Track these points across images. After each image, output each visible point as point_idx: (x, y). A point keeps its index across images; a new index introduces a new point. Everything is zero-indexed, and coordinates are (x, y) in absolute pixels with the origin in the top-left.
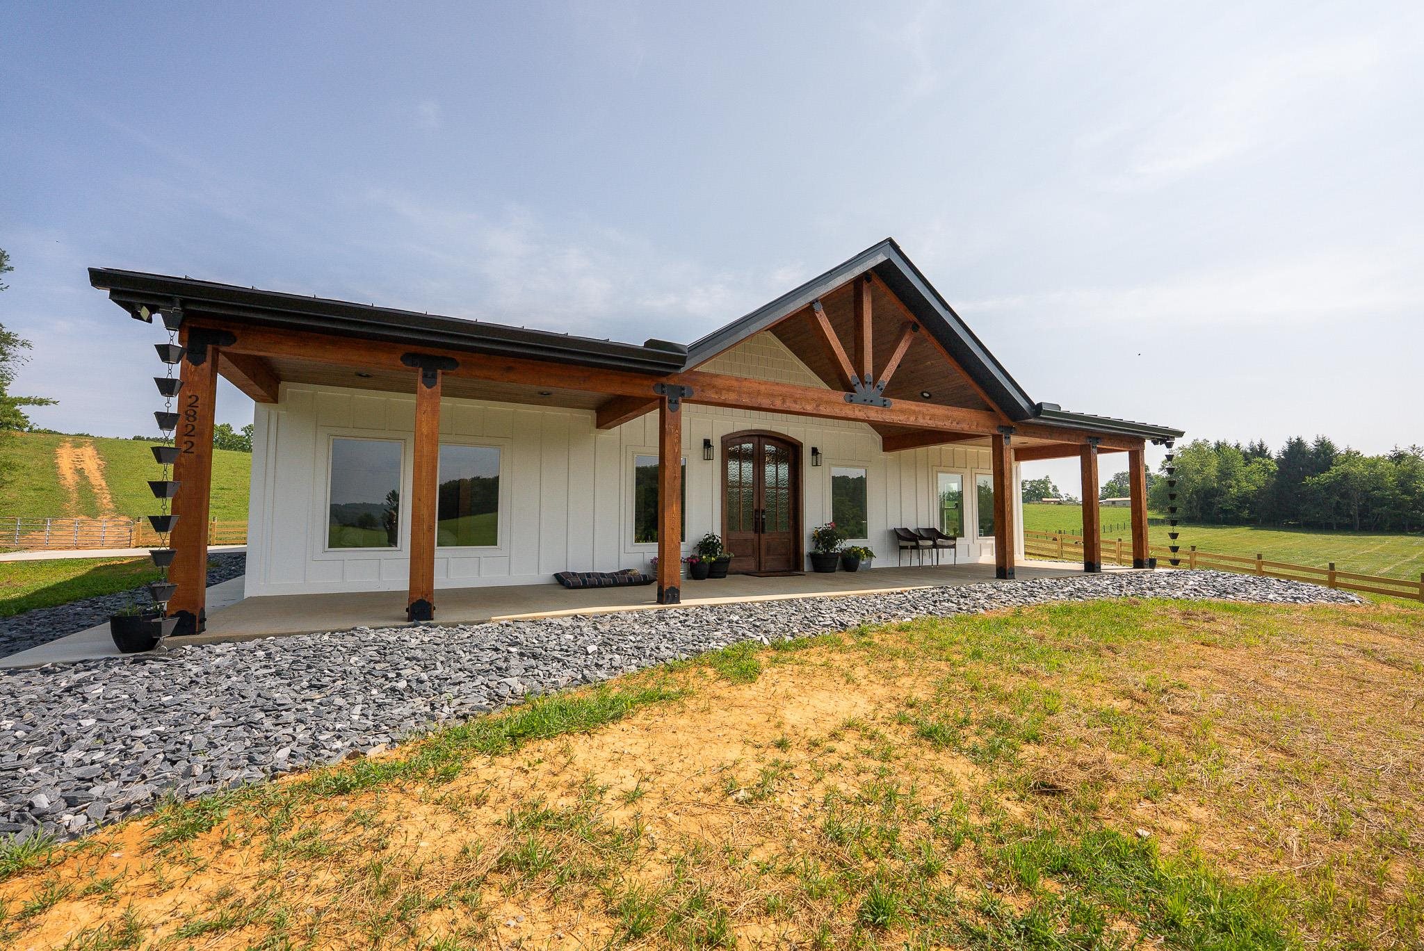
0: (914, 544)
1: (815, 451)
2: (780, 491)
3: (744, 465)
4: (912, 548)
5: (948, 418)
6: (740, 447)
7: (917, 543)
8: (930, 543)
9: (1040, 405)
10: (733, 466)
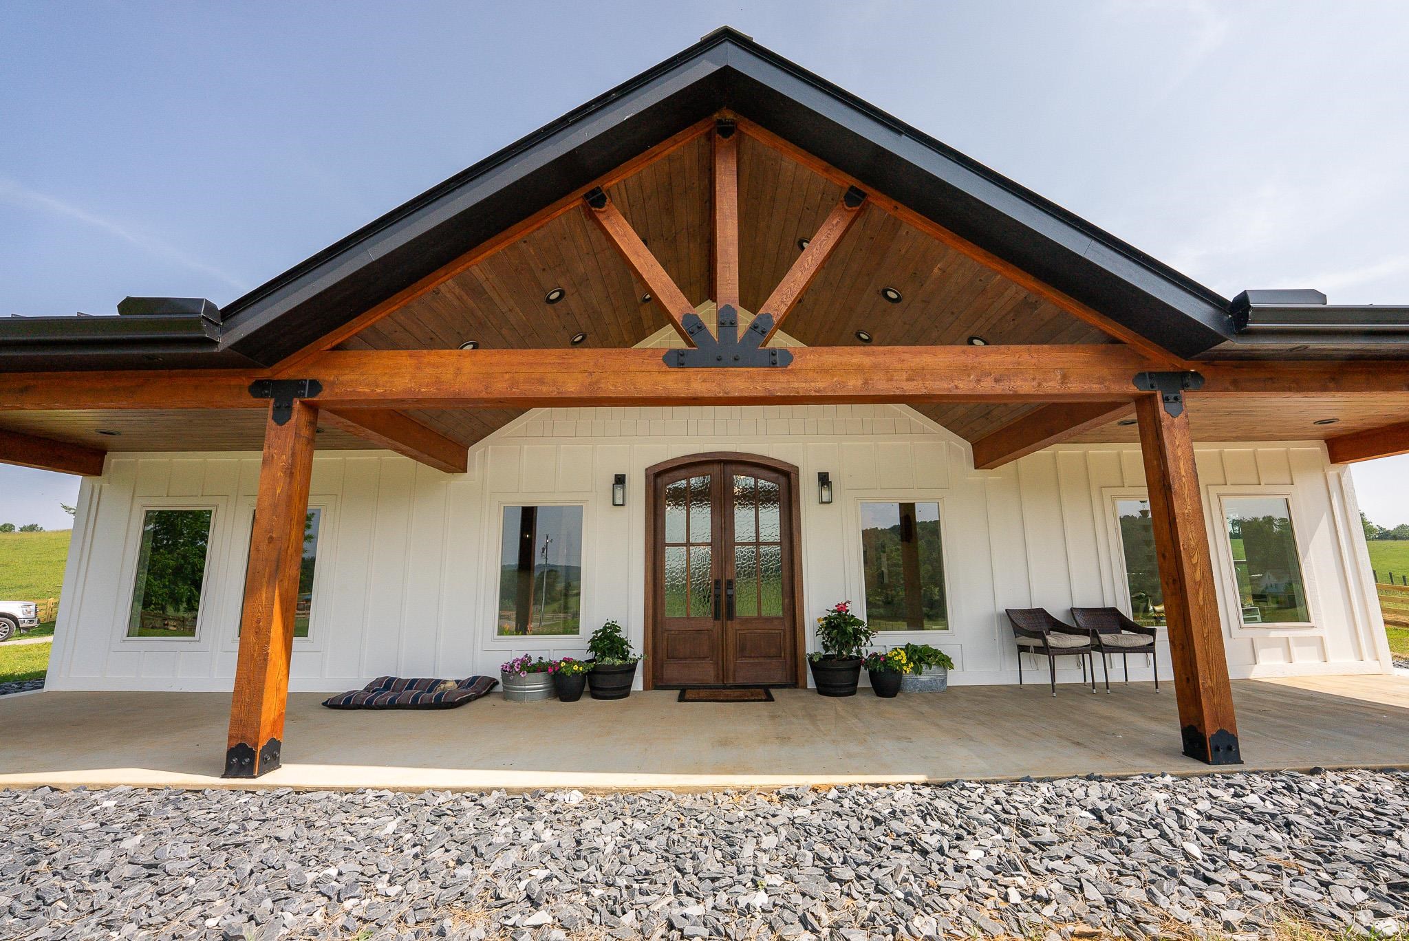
0: (1039, 642)
1: (824, 479)
2: (763, 549)
3: (694, 511)
4: (1038, 650)
5: (966, 370)
6: (688, 483)
7: (1045, 641)
8: (1084, 641)
9: (1243, 300)
10: (674, 516)
